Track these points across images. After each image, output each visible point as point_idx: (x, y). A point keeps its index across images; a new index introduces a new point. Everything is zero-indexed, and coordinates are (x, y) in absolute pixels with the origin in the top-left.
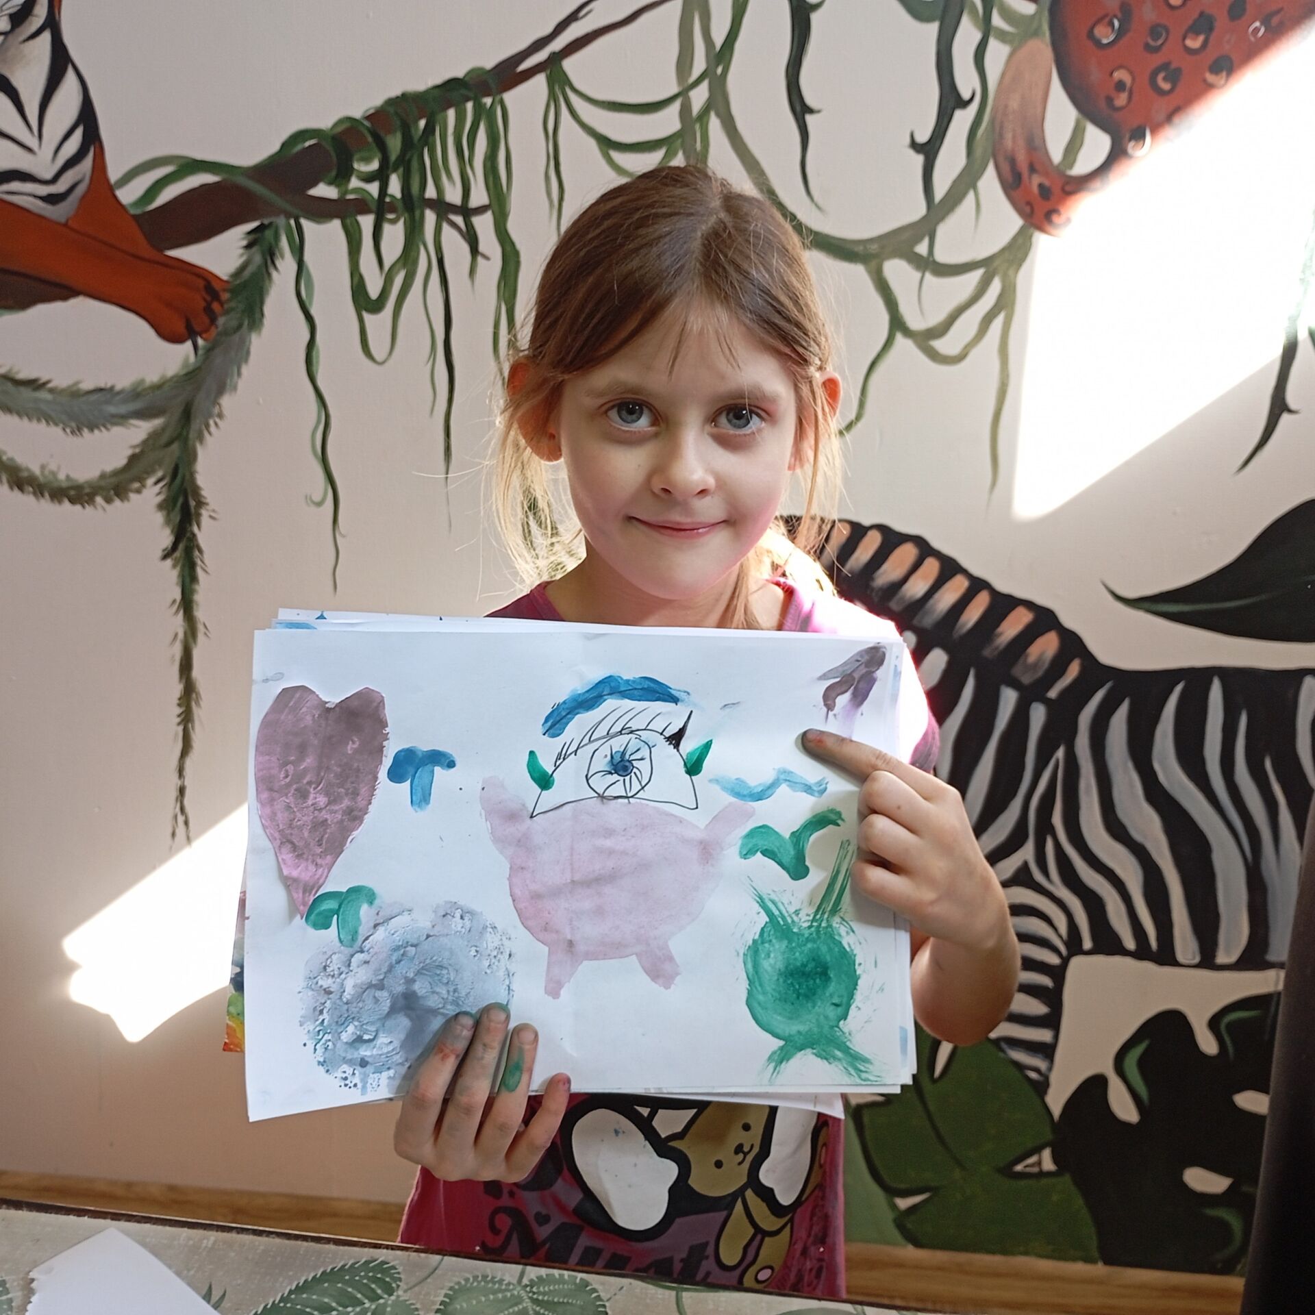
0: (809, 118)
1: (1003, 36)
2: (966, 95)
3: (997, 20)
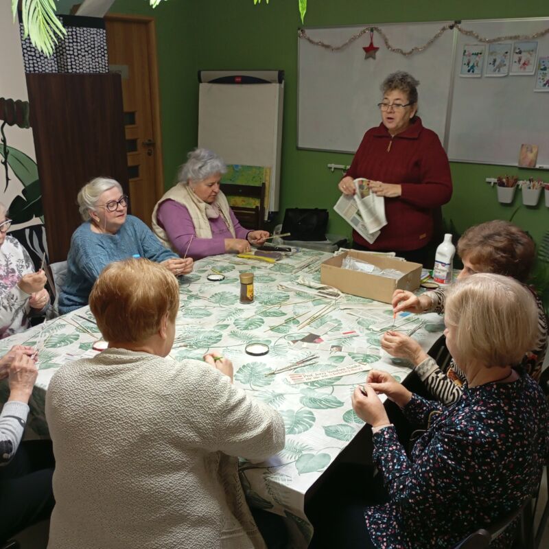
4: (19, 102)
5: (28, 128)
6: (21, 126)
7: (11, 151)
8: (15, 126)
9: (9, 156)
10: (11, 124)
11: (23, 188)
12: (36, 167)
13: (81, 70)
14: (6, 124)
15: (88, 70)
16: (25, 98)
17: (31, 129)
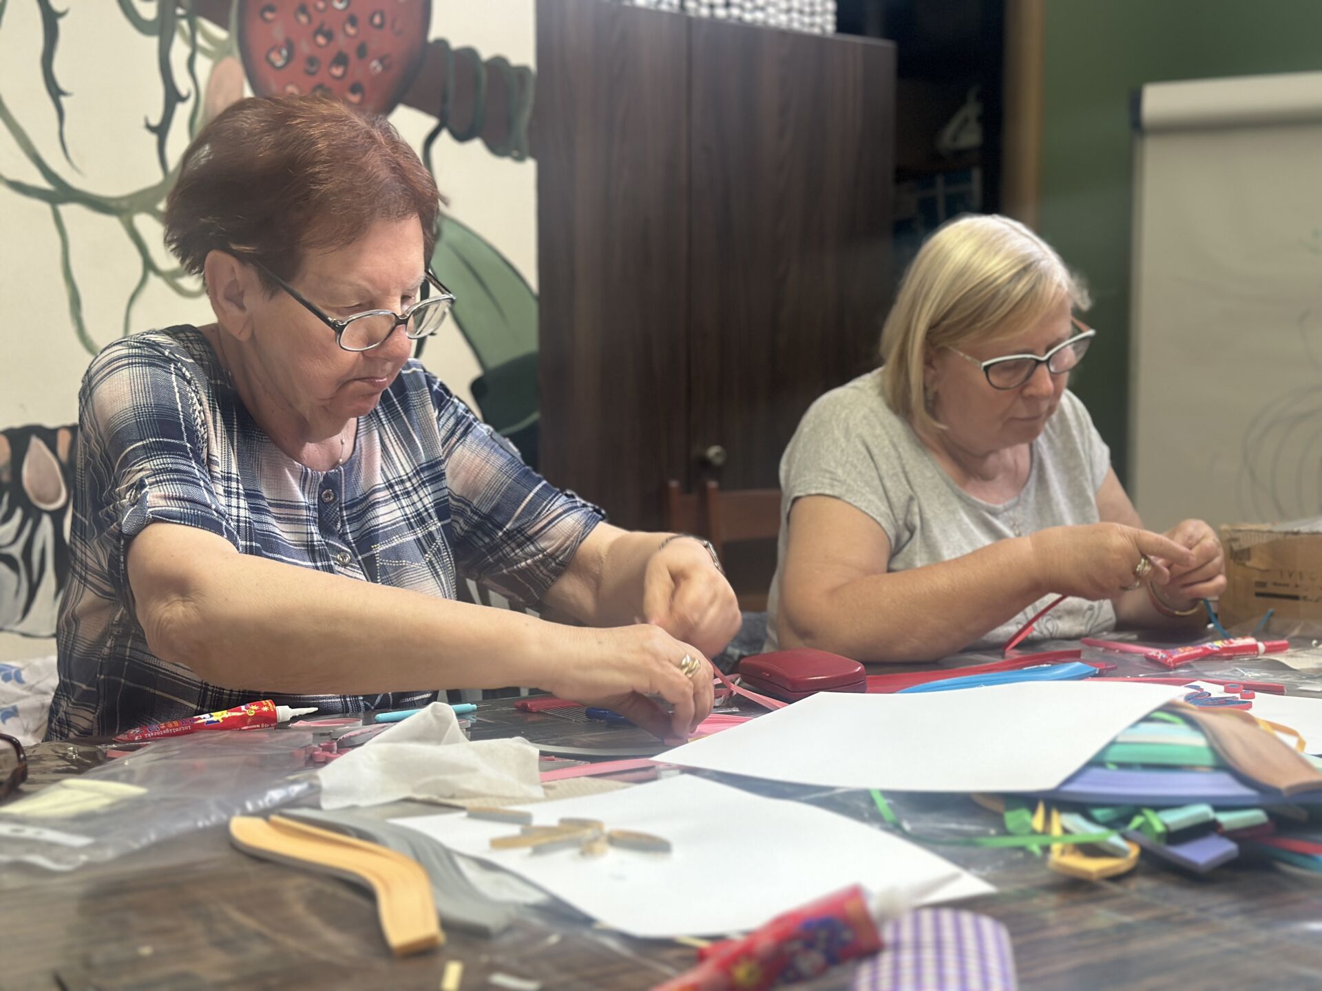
0: (63, 100)
1: (206, 53)
2: (184, 92)
3: (200, 40)
4: (499, 64)
5: (520, 158)
6: (498, 147)
7: (449, 233)
8: (477, 145)
9: (441, 248)
10: (462, 136)
11: (475, 371)
12: (533, 308)
13: (759, 16)
14: (445, 136)
15: (783, 18)
16: (523, 54)
17: (530, 166)
